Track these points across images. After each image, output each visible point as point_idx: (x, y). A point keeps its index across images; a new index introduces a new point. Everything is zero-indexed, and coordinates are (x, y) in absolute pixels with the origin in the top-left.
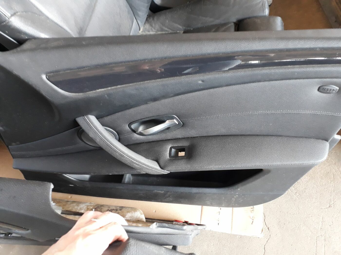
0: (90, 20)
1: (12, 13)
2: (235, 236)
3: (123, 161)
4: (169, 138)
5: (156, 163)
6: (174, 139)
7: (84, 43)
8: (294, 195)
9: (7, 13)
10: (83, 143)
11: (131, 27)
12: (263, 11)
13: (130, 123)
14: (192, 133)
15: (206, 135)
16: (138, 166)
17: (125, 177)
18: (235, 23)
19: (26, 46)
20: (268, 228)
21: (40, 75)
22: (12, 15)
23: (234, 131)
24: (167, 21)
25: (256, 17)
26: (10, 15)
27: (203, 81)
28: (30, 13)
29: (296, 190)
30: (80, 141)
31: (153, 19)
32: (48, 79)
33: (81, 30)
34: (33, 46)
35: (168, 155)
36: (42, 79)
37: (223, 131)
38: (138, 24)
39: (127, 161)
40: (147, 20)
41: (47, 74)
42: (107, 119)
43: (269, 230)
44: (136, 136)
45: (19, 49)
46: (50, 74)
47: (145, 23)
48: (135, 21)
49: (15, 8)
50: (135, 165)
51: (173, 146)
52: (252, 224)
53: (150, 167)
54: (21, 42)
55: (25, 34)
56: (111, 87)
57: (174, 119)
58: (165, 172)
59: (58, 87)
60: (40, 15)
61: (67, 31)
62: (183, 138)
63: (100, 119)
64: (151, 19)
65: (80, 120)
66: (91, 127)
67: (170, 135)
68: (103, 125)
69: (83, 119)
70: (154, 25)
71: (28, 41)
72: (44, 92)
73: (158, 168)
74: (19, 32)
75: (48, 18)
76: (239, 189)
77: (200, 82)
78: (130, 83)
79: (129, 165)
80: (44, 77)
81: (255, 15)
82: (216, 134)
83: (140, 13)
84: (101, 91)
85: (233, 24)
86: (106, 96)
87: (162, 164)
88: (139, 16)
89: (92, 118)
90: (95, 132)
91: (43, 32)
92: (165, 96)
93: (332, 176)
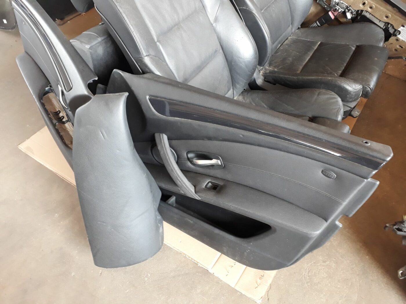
0: (195, 76)
1: (147, 55)
2: (237, 291)
3: (171, 175)
4: (211, 174)
5: (194, 187)
6: (215, 177)
7: (180, 86)
8: (306, 284)
9: (144, 53)
10: (152, 156)
11: (226, 93)
12: (337, 116)
13: (189, 152)
14: (229, 177)
15: (238, 183)
16: (180, 184)
17: (170, 200)
18: (310, 118)
19: (145, 76)
20: (268, 299)
21: (146, 96)
22: (147, 56)
23: (259, 186)
24: (257, 99)
25: (328, 119)
26: (145, 55)
27: (243, 136)
28: (157, 58)
29: (310, 280)
30: (150, 153)
31: (247, 94)
32: (149, 100)
33: (186, 80)
34: (150, 77)
35: (205, 186)
36: (146, 98)
37: (250, 183)
38: (233, 93)
39: (174, 176)
40: (242, 92)
41: (150, 96)
42: (174, 142)
43: (268, 300)
44: (189, 164)
45: (141, 76)
46: (151, 97)
47: (239, 95)
48: (232, 90)
49: (151, 52)
50: (179, 182)
51: (211, 181)
52: (255, 288)
53: (188, 188)
54: (144, 73)
55: (149, 69)
56: (184, 118)
57: (218, 160)
58: (197, 197)
59: (153, 107)
60: (163, 61)
61: (175, 78)
62: (221, 179)
63: (170, 140)
64: (246, 93)
65: (157, 135)
66: (161, 142)
67: (212, 172)
68: (171, 146)
69: (159, 135)
70: (246, 98)
71: (149, 73)
72: (143, 108)
73: (193, 191)
74: (146, 66)
75: (167, 65)
76: (251, 244)
77: (241, 136)
78: (197, 121)
79: (174, 180)
80: (148, 97)
81: (329, 117)
82: (245, 184)
83: (238, 86)
84: (177, 119)
85: (308, 118)
86: (179, 123)
87: (197, 189)
88: (236, 88)
89: (165, 137)
90: (162, 147)
91: (159, 71)
92: (216, 139)
93: (350, 284)
